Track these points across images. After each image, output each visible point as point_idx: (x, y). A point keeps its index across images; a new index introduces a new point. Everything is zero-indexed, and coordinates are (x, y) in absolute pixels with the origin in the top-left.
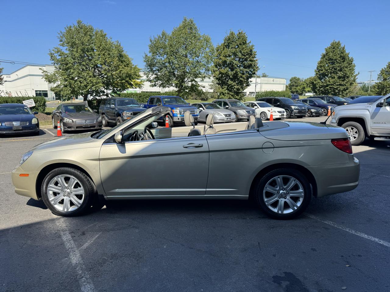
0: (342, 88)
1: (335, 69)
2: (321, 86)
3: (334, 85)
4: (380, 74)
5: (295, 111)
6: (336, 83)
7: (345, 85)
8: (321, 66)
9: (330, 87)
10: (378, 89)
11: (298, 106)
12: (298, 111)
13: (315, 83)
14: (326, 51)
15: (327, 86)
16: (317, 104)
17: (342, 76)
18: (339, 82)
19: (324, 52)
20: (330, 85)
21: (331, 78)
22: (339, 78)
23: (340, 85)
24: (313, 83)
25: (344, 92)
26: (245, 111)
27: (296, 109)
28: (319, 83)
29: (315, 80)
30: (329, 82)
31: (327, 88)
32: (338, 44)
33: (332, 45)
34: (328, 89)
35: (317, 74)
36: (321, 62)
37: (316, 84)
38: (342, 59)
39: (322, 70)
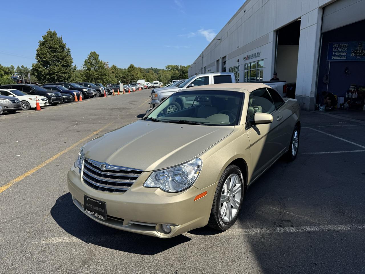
0: (67, 76)
1: (58, 58)
2: (46, 73)
3: (60, 72)
4: (84, 64)
5: (53, 98)
6: (61, 71)
7: (69, 74)
8: (42, 54)
9: (56, 75)
10: (86, 76)
11: (55, 93)
12: (55, 98)
13: (39, 70)
14: (44, 38)
15: (54, 73)
16: (62, 91)
17: (66, 65)
18: (63, 70)
19: (42, 40)
20: (55, 72)
21: (55, 66)
22: (63, 66)
23: (65, 73)
24: (37, 70)
25: (69, 79)
26: (8, 100)
27: (53, 96)
28: (44, 70)
29: (39, 68)
30: (54, 70)
31: (54, 75)
32: (54, 34)
33: (49, 33)
34: (54, 77)
35: (39, 61)
36: (41, 49)
37: (41, 71)
38: (62, 49)
39: (45, 58)
